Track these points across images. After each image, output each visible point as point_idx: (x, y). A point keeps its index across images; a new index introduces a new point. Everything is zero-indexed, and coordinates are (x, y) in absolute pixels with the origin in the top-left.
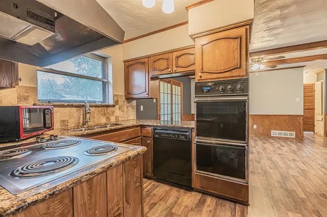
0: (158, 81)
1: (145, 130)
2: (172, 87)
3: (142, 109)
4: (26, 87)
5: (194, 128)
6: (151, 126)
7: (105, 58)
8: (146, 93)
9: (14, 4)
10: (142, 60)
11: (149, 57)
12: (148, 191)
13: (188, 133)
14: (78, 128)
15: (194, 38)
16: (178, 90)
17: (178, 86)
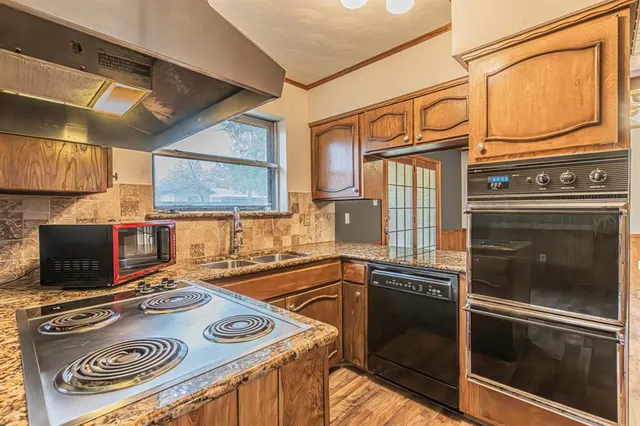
0: (381, 162)
1: (352, 268)
2: (414, 170)
3: (347, 221)
4: (135, 186)
5: (464, 273)
6: (363, 260)
7: (273, 122)
8: (353, 190)
9: (74, 44)
10: (346, 121)
11: (360, 113)
12: (354, 402)
13: (449, 284)
14: (221, 259)
15: (467, 62)
16: (428, 177)
17: (430, 168)
